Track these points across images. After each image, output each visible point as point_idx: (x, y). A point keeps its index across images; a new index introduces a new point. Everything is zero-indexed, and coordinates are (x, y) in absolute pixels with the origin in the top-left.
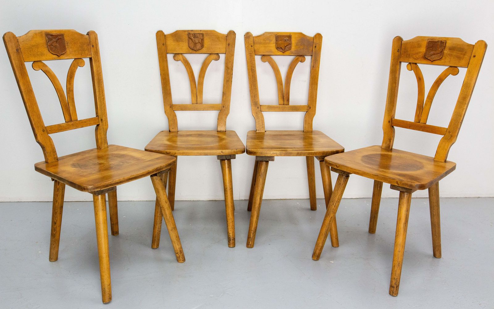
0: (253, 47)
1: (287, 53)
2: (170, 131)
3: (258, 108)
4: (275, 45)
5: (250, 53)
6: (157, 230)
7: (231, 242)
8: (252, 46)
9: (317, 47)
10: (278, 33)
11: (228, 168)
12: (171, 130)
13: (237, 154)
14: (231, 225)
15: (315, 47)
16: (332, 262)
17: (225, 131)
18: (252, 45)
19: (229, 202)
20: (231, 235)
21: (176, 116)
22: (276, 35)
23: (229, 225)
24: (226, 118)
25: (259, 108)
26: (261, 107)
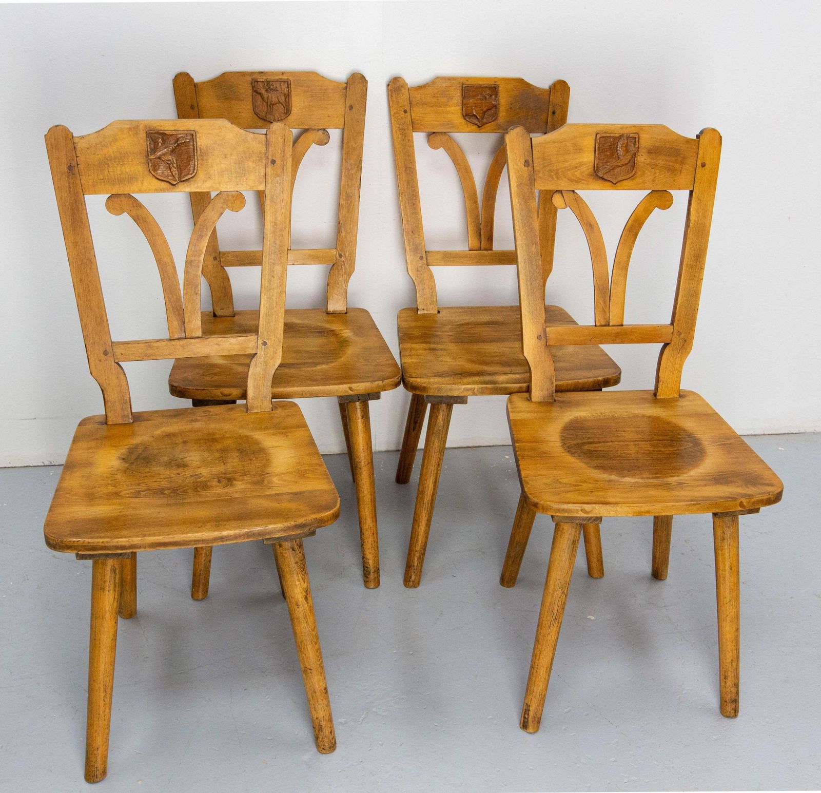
0: (409, 113)
1: (489, 126)
2: (215, 315)
3: (421, 258)
4: (459, 108)
5: (401, 127)
6: (204, 559)
7: (372, 576)
8: (405, 112)
9: (557, 113)
10: (467, 79)
11: (363, 417)
12: (219, 313)
13: (385, 390)
14: (370, 542)
15: (554, 113)
16: (592, 618)
17: (346, 313)
18: (407, 108)
19: (366, 492)
20: (371, 562)
21: (229, 280)
22: (463, 84)
23: (366, 541)
24: (347, 281)
25: (425, 259)
26: (427, 253)
